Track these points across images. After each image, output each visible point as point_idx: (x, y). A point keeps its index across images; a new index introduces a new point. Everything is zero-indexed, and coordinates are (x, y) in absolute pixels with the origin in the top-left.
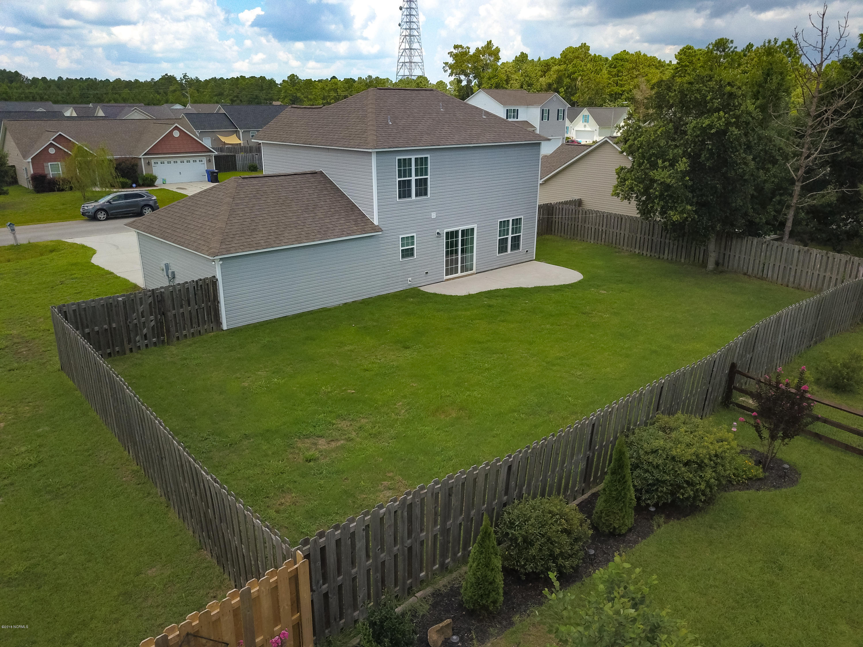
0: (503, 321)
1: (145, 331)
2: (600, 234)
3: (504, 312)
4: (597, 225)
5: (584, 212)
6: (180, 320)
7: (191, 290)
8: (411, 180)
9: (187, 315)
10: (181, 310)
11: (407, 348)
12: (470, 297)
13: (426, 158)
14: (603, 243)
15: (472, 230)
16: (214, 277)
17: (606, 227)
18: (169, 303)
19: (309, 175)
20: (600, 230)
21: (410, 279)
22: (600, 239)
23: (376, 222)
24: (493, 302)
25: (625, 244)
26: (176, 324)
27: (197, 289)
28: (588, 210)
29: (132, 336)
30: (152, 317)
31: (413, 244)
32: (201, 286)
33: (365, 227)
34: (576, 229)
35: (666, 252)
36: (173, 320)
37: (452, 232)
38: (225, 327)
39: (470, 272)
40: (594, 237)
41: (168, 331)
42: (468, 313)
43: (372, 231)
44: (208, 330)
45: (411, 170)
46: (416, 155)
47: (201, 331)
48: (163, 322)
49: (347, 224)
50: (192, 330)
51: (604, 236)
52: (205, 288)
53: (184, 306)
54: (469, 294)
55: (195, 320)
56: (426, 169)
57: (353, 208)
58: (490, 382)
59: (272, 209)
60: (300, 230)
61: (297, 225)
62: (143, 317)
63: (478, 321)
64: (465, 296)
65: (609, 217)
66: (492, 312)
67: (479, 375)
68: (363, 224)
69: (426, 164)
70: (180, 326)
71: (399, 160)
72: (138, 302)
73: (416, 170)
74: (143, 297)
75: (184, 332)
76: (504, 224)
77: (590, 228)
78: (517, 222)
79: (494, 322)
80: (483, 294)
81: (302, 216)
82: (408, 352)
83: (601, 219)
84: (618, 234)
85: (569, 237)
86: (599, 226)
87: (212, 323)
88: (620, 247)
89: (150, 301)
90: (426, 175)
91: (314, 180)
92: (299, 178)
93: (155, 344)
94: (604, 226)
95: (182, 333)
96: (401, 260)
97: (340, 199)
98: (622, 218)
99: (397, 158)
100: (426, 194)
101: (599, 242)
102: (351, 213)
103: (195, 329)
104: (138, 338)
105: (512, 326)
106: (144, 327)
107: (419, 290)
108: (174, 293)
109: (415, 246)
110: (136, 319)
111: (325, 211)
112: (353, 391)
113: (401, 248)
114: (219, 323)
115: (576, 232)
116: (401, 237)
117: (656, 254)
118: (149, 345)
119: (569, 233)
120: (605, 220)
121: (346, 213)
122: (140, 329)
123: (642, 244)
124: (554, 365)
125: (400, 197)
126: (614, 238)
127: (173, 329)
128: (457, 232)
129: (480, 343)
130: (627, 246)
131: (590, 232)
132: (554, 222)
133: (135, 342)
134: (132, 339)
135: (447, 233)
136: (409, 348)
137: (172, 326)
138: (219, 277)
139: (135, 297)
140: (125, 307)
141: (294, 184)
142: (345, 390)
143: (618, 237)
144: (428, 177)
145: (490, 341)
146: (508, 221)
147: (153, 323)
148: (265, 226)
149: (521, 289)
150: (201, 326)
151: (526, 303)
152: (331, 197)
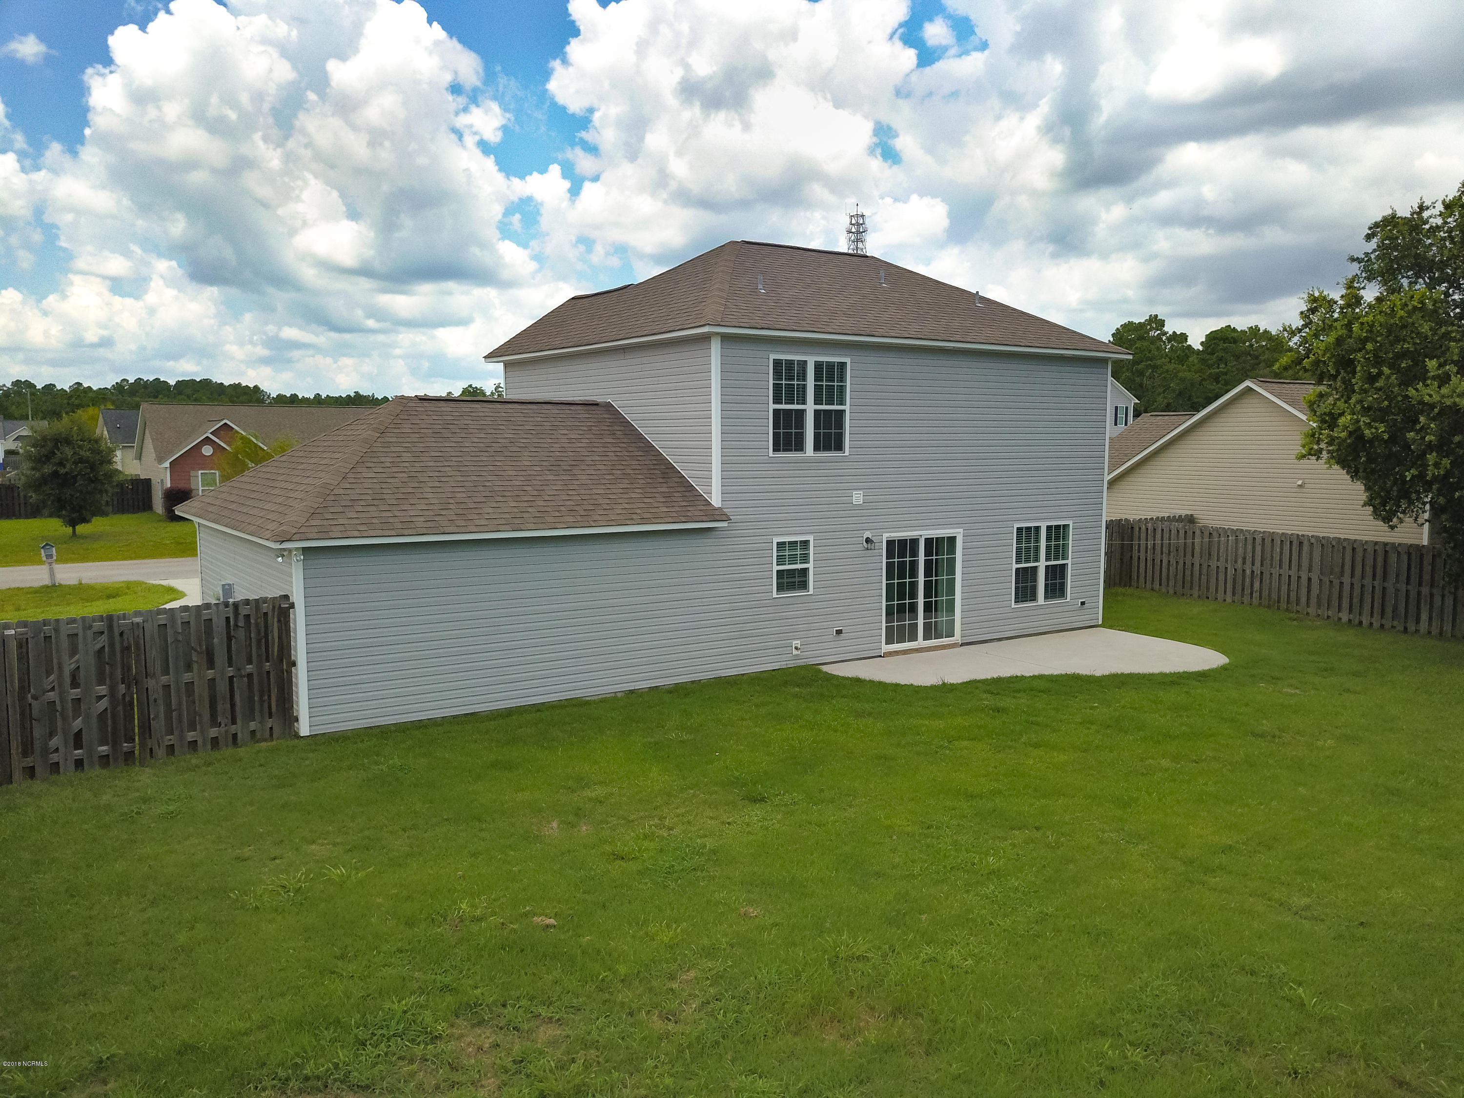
0: (1036, 746)
1: (77, 724)
2: (1248, 580)
3: (1038, 724)
4: (1240, 561)
5: (1207, 534)
6: (180, 704)
7: (219, 625)
8: (804, 411)
9: (201, 692)
10: (187, 677)
11: (758, 799)
12: (945, 689)
13: (843, 365)
14: (1255, 601)
15: (952, 540)
16: (286, 597)
17: (1262, 565)
18: (154, 654)
19: (579, 407)
20: (1248, 572)
21: (797, 643)
22: (1247, 591)
23: (716, 501)
24: (1007, 702)
25: (1313, 601)
26: (169, 711)
27: (236, 626)
28: (1217, 530)
29: (37, 733)
30: (102, 690)
31: (805, 559)
32: (247, 617)
33: (689, 508)
34: (1188, 573)
35: (1424, 616)
36: (161, 702)
37: (902, 543)
38: (304, 729)
39: (945, 641)
40: (1234, 588)
41: (146, 728)
42: (940, 724)
43: (704, 518)
44: (258, 735)
45: (804, 387)
46: (818, 354)
47: (239, 735)
48: (131, 703)
49: (646, 500)
50: (213, 732)
51: (1257, 585)
52: (257, 624)
53: (195, 667)
54: (944, 684)
55: (223, 706)
56: (842, 389)
57: (667, 471)
58: (1005, 916)
59: (470, 458)
60: (526, 504)
61: (522, 493)
62: (75, 684)
63: (965, 743)
64: (933, 688)
65: (1268, 541)
66: (1004, 723)
67: (968, 892)
68: (684, 504)
69: (842, 378)
70: (180, 716)
71: (777, 363)
72: (65, 644)
73: (818, 389)
74: (81, 634)
75: (191, 736)
76: (1027, 535)
77: (1222, 569)
78: (1057, 533)
79: (1010, 747)
80: (980, 685)
81: (538, 478)
82: (756, 813)
83: (1250, 547)
84: (1294, 579)
85: (1171, 591)
86: (1244, 563)
87: (270, 716)
88: (1299, 608)
89: (98, 646)
90: (842, 402)
91: (587, 416)
92: (554, 410)
93: (105, 761)
94: (1258, 563)
95: (182, 737)
96: (775, 595)
97: (640, 453)
98: (1301, 543)
99: (773, 357)
100: (839, 447)
101: (1246, 599)
102: (661, 480)
103: (223, 729)
104: (54, 742)
105: (1063, 758)
106: (77, 713)
107: (820, 671)
108: (169, 631)
109: (810, 566)
110: (53, 689)
111: (598, 472)
112: (552, 921)
113: (776, 568)
114: (289, 718)
115: (1188, 578)
116: (776, 540)
117: (1395, 623)
118: (86, 762)
119: (1172, 583)
120: (1258, 549)
121: (649, 481)
122: (64, 719)
123: (1356, 600)
124: (1210, 870)
125: (776, 449)
126: (1284, 588)
127: (158, 725)
128: (914, 542)
129: (972, 797)
130: (1319, 606)
131: (1221, 577)
132: (1135, 559)
133: (46, 752)
134: (37, 744)
135: (890, 543)
136: (763, 800)
137: (157, 716)
138: (298, 598)
139: (56, 630)
140: (23, 657)
141: (539, 419)
142: (526, 915)
143: (1294, 585)
144: (847, 408)
145: (1000, 792)
146: (1037, 529)
147: (104, 704)
148: (439, 490)
149: (1076, 678)
150: (239, 721)
151: (1092, 708)
152: (619, 449)
